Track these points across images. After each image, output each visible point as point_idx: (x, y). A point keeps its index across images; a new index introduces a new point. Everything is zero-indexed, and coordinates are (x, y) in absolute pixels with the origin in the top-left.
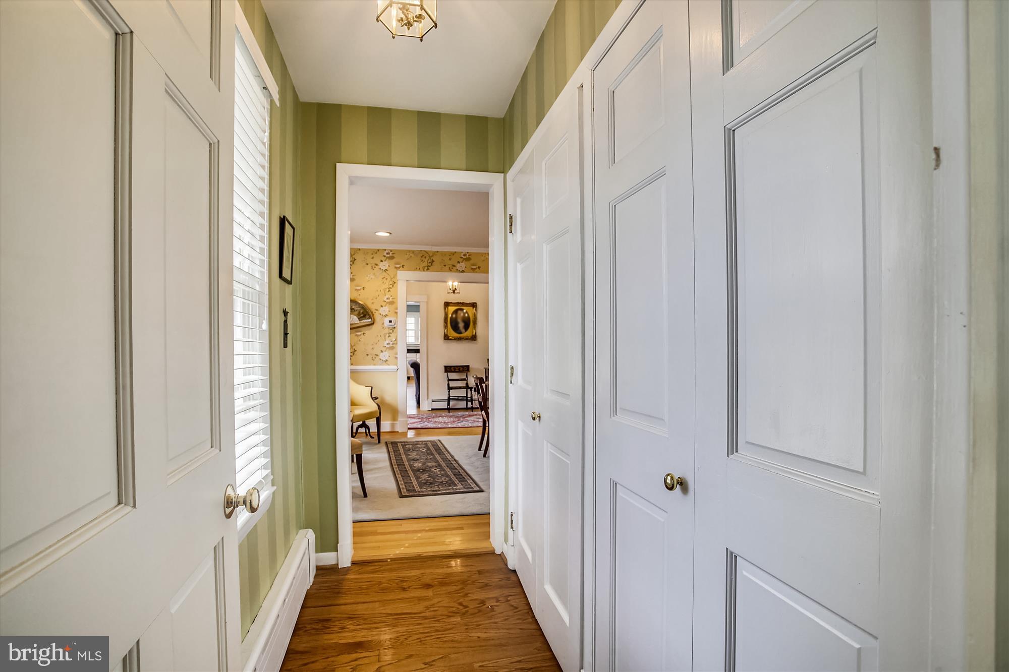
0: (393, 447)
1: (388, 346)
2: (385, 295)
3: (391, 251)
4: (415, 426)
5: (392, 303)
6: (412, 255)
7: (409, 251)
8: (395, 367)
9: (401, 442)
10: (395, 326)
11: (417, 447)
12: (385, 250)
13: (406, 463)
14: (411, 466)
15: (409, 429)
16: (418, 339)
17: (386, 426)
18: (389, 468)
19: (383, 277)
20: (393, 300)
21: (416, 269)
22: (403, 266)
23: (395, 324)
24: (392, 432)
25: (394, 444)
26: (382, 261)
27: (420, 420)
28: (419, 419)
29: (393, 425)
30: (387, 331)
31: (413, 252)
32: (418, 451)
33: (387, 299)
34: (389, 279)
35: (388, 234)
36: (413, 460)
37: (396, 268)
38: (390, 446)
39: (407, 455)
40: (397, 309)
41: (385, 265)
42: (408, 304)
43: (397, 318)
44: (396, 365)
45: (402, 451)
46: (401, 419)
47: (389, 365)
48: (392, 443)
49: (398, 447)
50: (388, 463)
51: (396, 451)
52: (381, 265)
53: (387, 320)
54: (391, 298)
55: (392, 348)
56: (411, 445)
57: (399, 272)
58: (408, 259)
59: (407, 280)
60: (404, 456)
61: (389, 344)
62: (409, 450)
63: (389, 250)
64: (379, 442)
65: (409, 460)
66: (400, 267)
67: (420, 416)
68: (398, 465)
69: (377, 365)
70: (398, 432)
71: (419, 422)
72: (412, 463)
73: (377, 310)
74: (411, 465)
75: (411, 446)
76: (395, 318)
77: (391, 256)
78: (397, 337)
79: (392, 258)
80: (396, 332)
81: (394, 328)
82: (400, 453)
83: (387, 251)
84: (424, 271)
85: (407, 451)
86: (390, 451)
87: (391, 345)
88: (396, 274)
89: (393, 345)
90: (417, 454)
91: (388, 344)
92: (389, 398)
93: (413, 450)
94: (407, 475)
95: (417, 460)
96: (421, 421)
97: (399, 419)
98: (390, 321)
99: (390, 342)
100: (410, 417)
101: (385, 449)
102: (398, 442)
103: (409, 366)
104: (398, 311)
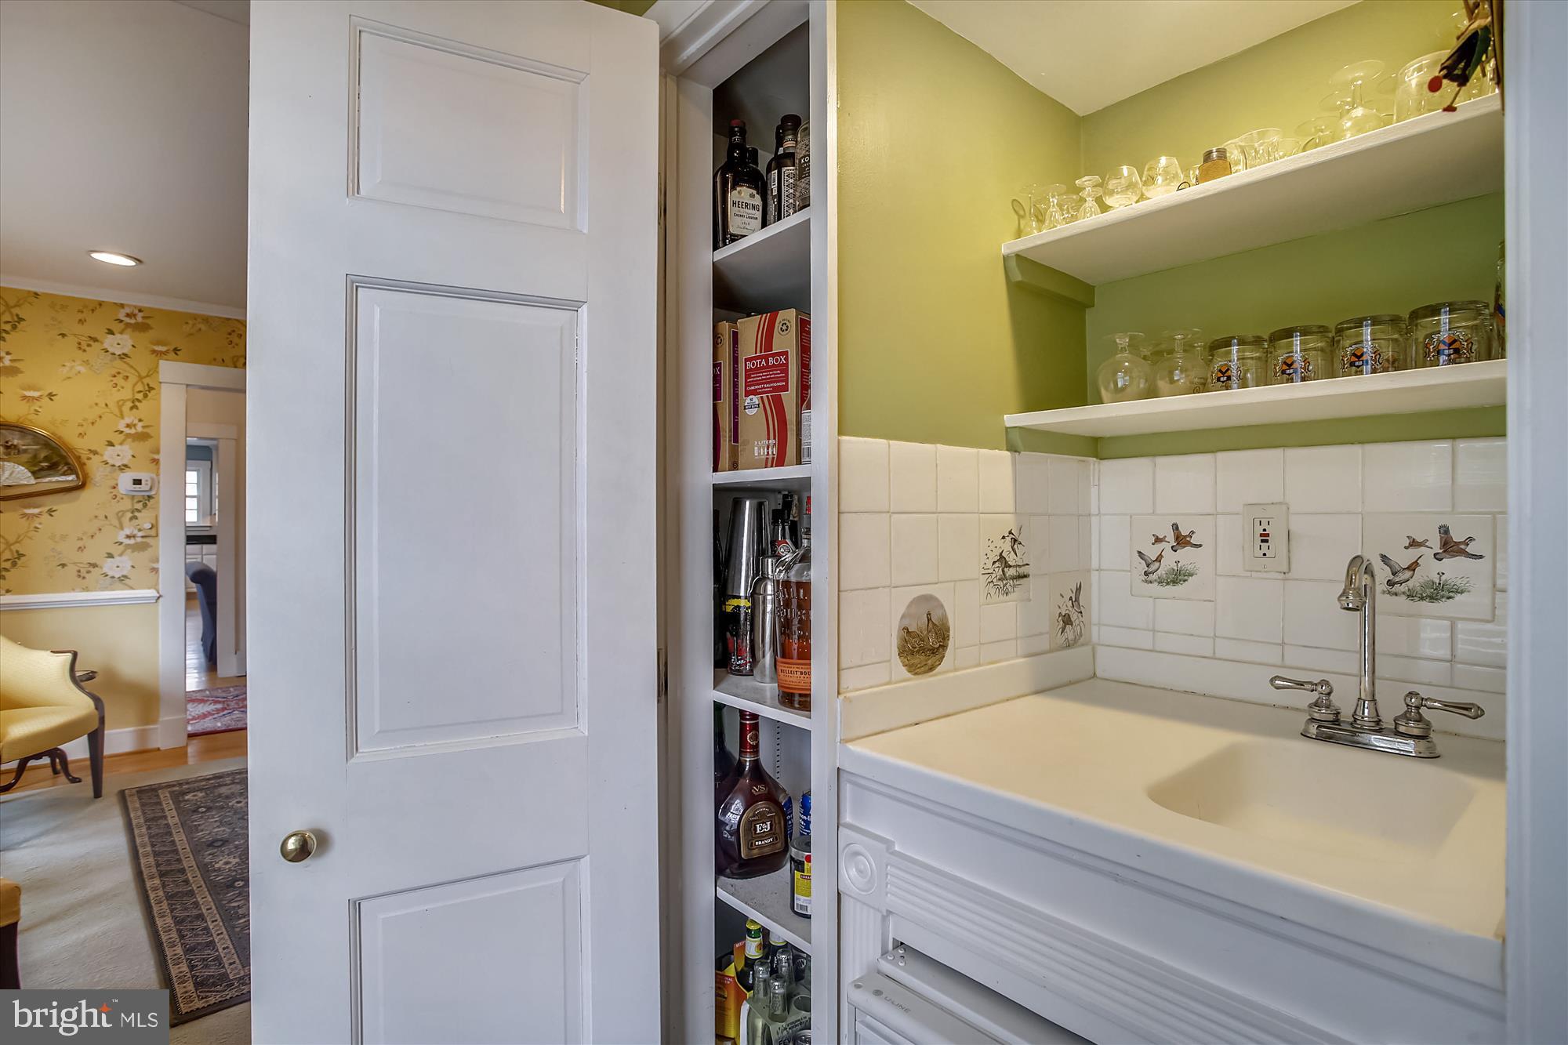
0: (143, 805)
1: (132, 541)
2: (122, 417)
3: (140, 311)
4: (208, 724)
5: (143, 437)
6: (203, 327)
7: (195, 317)
8: (152, 593)
9: (169, 785)
10: (153, 493)
11: (220, 796)
12: (122, 306)
13: (189, 863)
14: (205, 869)
15: (191, 736)
16: (212, 514)
17: (119, 739)
18: (132, 894)
19: (114, 372)
20: (146, 430)
21: (213, 361)
22: (176, 350)
23: (151, 489)
24: (143, 755)
25: (148, 794)
26: (111, 332)
27: (219, 706)
28: (216, 702)
29: (142, 736)
30: (127, 504)
31: (206, 320)
32: (222, 808)
33: (128, 426)
34: (133, 379)
35: (132, 263)
36: (211, 845)
37: (154, 352)
38: (134, 804)
39: (190, 830)
40: (158, 452)
41: (121, 342)
42: (189, 443)
43: (158, 475)
44: (155, 587)
45: (173, 818)
46: (166, 717)
47: (132, 588)
48: (140, 792)
49: (160, 803)
50: (126, 873)
51: (154, 819)
52: (109, 342)
53: (125, 481)
54: (141, 424)
55: (142, 547)
56: (201, 790)
57: (164, 365)
58: (191, 334)
59: (187, 385)
60: (180, 837)
61: (134, 536)
62: (195, 811)
63: (135, 307)
64: (98, 794)
65: (196, 851)
66: (167, 352)
67: (219, 693)
68: (162, 875)
69: (95, 590)
70: (159, 749)
71: (218, 711)
72: (207, 860)
73: (95, 453)
74: (206, 865)
75: (201, 795)
76: (154, 476)
77: (140, 322)
78: (157, 518)
79: (142, 327)
80: (156, 508)
81: (150, 497)
82: (168, 825)
83: (128, 310)
84: (236, 367)
85: (187, 814)
86: (134, 822)
87: (139, 540)
88: (157, 366)
89: (144, 540)
90: (222, 824)
91: (128, 537)
92: (130, 668)
93: (209, 809)
94: (195, 912)
95: (225, 842)
96: (224, 709)
97: (161, 719)
98: (137, 482)
99: (136, 532)
100: (193, 701)
101: (118, 821)
102: (160, 787)
103: (188, 579)
104: (161, 457)
